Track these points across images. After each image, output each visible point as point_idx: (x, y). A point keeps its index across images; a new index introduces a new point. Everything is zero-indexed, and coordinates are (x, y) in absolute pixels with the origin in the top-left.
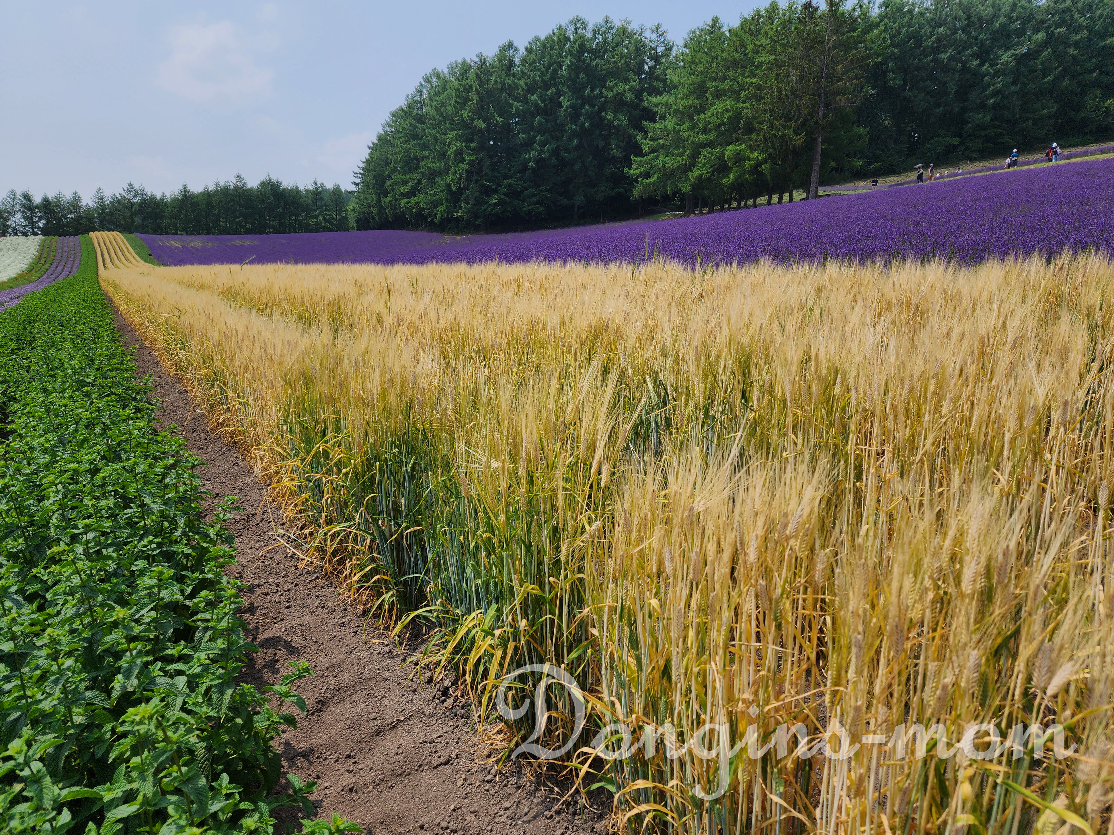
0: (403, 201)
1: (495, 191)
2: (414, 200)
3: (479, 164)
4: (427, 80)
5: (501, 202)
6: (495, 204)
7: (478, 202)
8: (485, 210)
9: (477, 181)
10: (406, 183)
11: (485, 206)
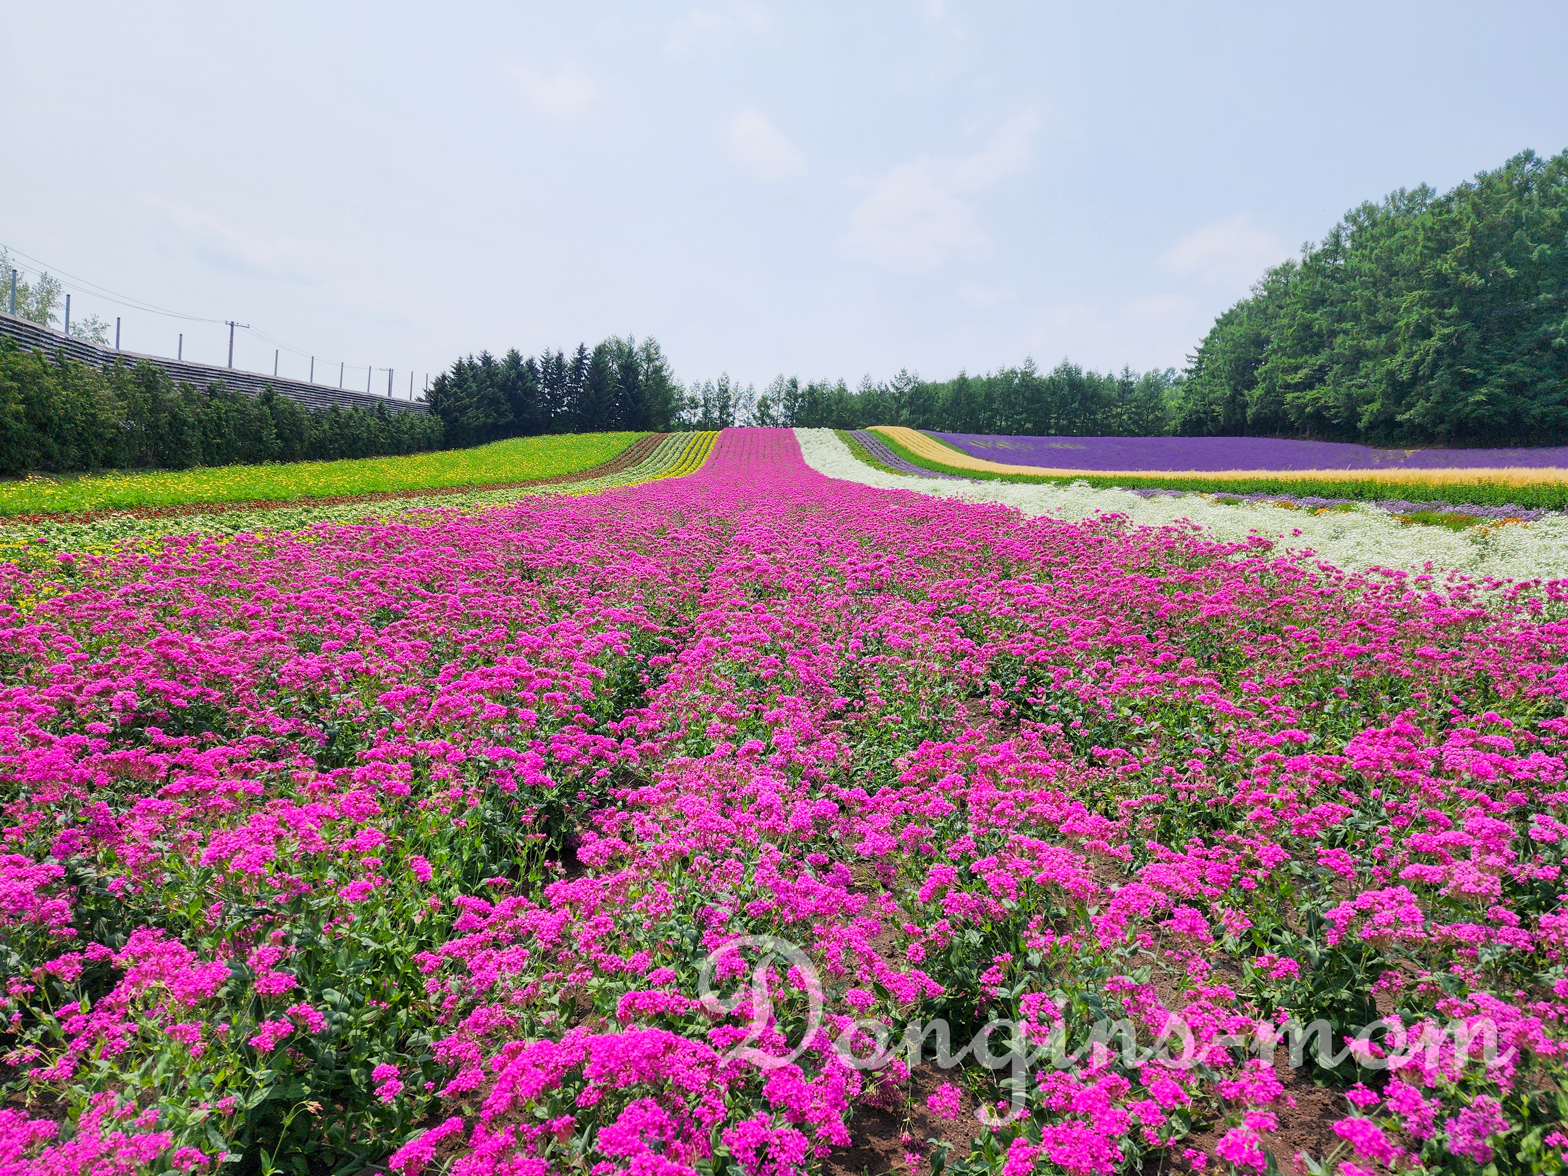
0: (1289, 396)
1: (1483, 382)
2: (1310, 395)
3: (1458, 339)
4: (1352, 218)
5: (1492, 399)
6: (1479, 403)
7: (1445, 398)
8: (1458, 411)
9: (1450, 366)
10: (1296, 369)
11: (1460, 405)
